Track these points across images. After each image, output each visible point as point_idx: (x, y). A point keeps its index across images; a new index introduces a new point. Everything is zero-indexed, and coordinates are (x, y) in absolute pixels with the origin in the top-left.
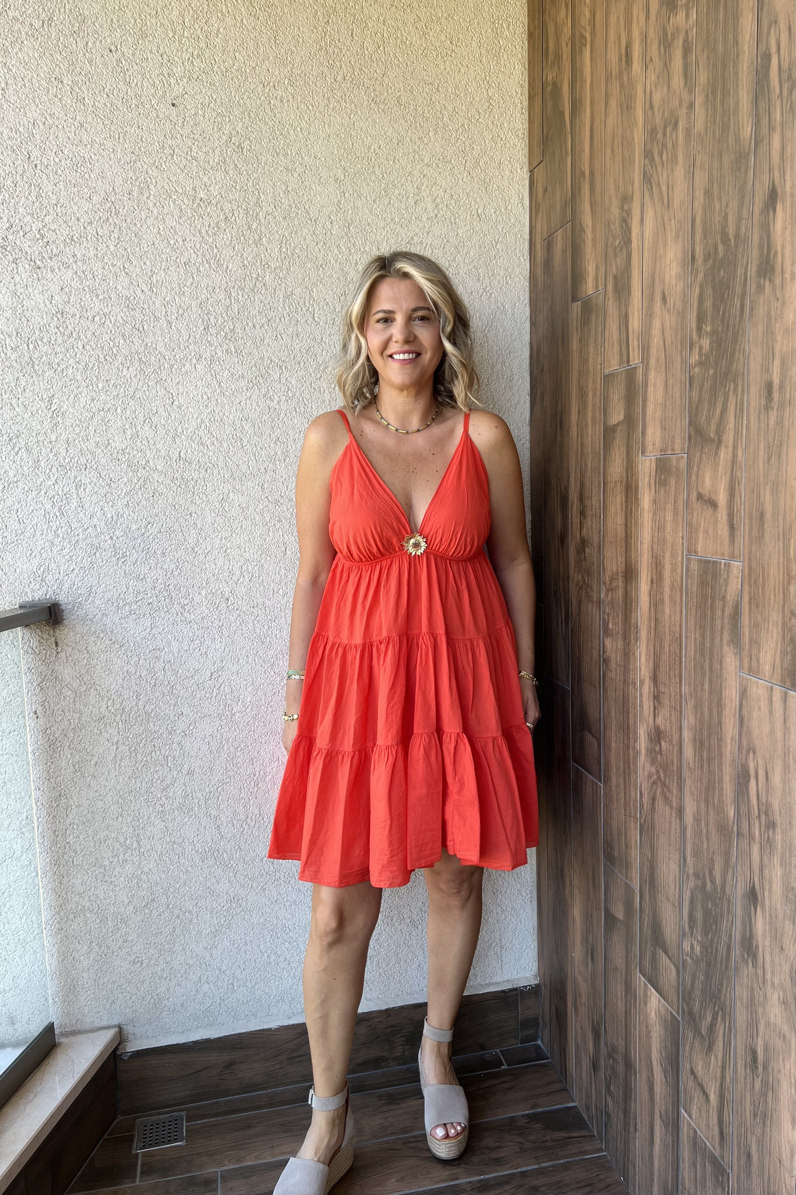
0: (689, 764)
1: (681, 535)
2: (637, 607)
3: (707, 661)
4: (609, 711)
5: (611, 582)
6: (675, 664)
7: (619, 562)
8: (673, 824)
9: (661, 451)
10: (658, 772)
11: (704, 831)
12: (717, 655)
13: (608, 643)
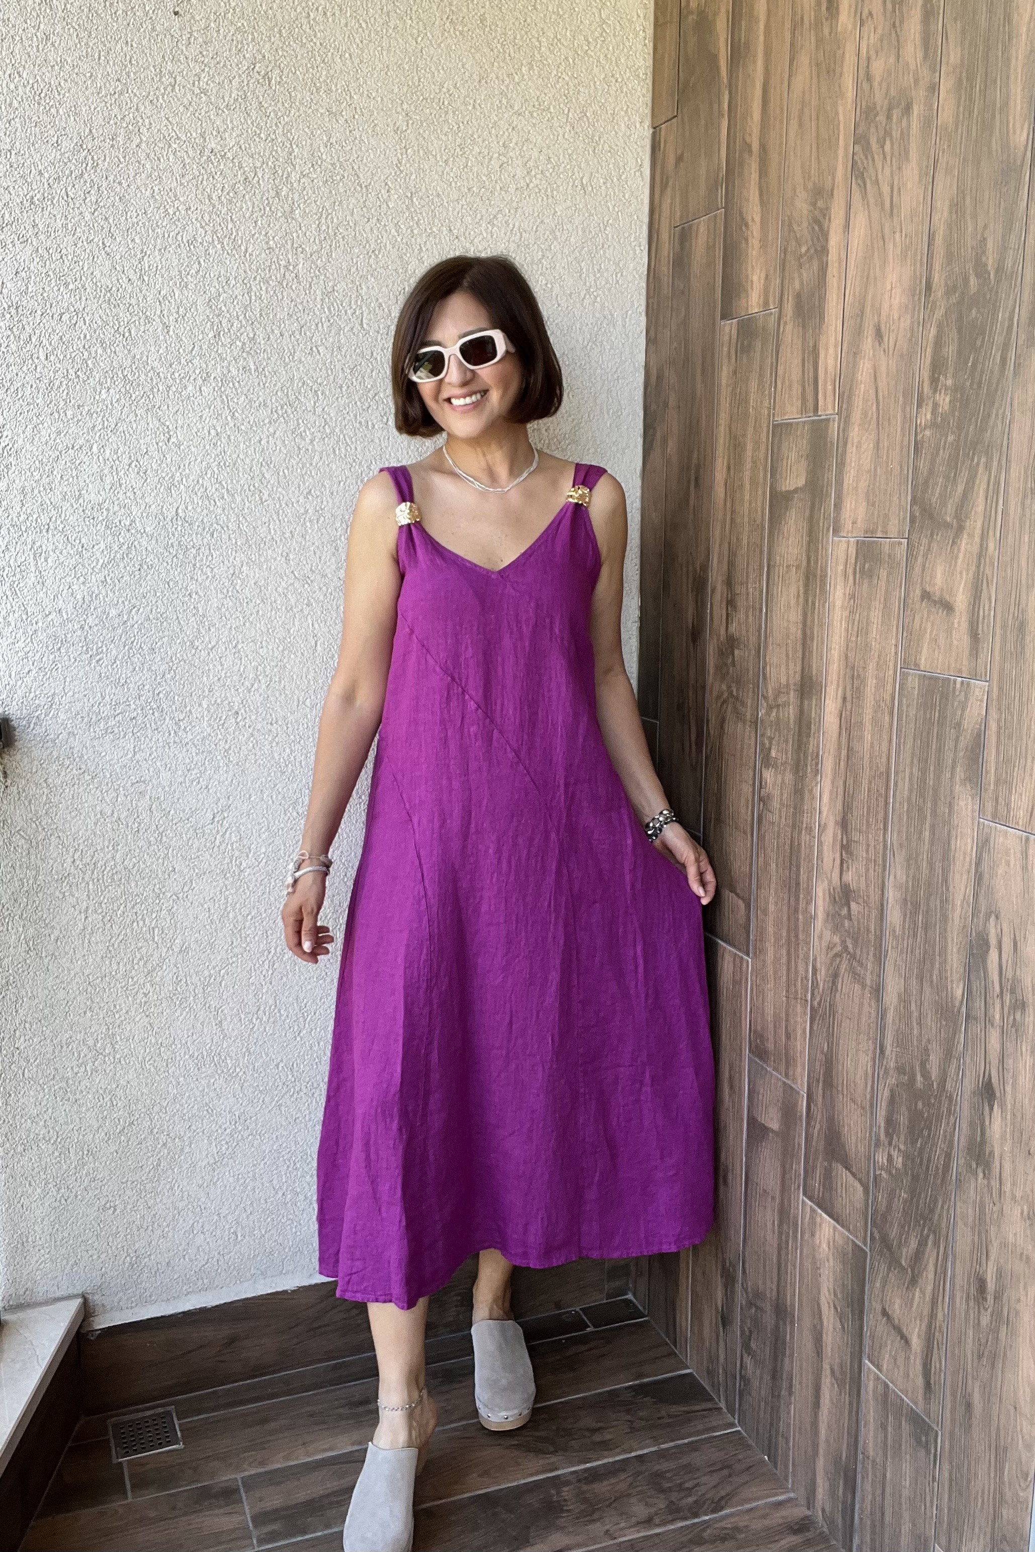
0: (894, 931)
1: (894, 642)
2: (819, 731)
3: (929, 805)
4: (767, 864)
5: (776, 698)
6: (878, 806)
7: (791, 672)
8: (866, 1005)
9: (866, 532)
10: (844, 942)
11: (915, 1014)
12: (945, 797)
13: (768, 775)
